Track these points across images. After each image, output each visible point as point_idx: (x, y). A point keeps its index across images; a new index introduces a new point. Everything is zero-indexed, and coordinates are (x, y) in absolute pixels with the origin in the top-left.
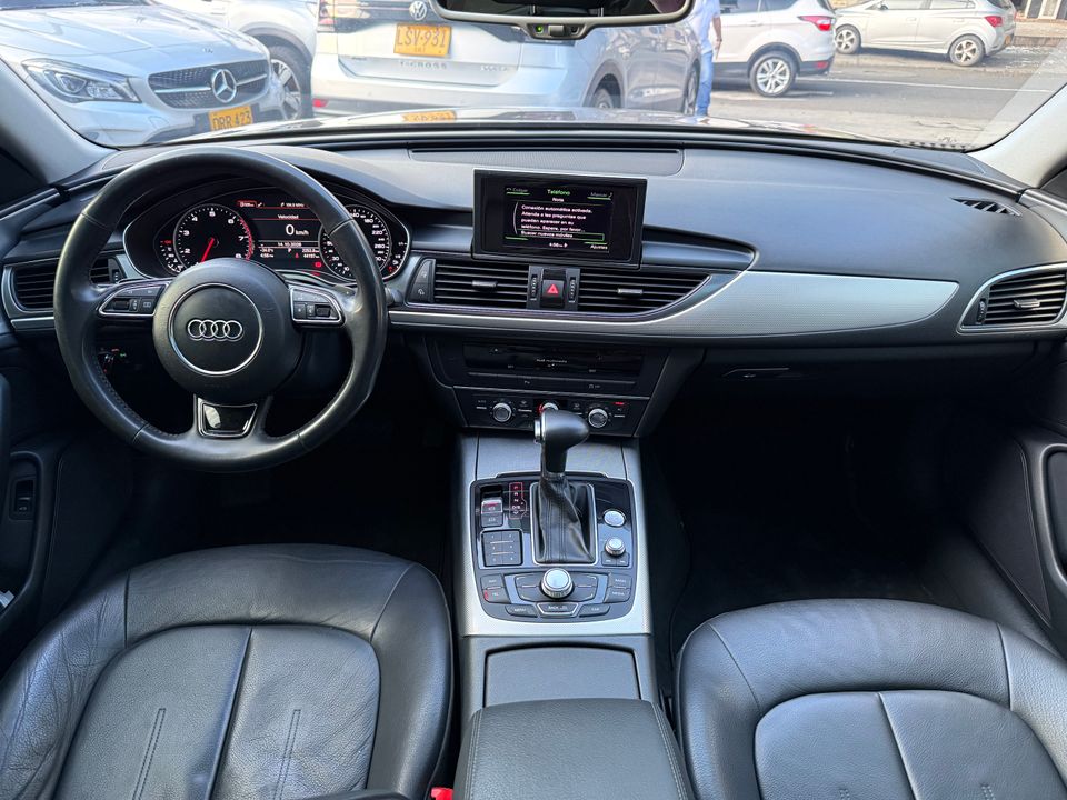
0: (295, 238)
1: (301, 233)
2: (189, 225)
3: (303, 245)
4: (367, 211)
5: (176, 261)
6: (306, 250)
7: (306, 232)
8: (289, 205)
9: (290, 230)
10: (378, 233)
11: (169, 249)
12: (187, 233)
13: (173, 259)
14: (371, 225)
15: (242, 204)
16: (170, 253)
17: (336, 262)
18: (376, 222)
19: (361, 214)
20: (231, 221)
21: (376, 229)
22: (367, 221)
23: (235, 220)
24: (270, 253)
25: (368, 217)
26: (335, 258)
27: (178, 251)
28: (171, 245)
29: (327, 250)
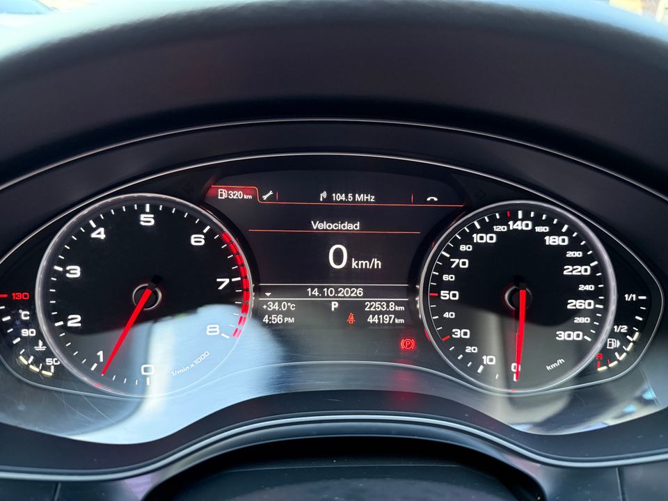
0: (349, 276)
1: (364, 264)
2: (80, 249)
3: (368, 293)
4: (552, 215)
5: (40, 347)
6: (374, 305)
7: (377, 263)
8: (339, 197)
9: (338, 255)
10: (581, 270)
11: (24, 315)
12: (75, 272)
13: (33, 341)
14: (561, 250)
15: (223, 194)
16: (27, 325)
17: (462, 343)
18: (574, 245)
19: (537, 221)
20: (197, 240)
21: (574, 262)
22: (550, 241)
23: (208, 237)
24: (287, 313)
25: (555, 231)
26: (458, 333)
27: (50, 320)
28: (30, 305)
29: (440, 312)
